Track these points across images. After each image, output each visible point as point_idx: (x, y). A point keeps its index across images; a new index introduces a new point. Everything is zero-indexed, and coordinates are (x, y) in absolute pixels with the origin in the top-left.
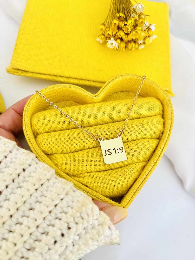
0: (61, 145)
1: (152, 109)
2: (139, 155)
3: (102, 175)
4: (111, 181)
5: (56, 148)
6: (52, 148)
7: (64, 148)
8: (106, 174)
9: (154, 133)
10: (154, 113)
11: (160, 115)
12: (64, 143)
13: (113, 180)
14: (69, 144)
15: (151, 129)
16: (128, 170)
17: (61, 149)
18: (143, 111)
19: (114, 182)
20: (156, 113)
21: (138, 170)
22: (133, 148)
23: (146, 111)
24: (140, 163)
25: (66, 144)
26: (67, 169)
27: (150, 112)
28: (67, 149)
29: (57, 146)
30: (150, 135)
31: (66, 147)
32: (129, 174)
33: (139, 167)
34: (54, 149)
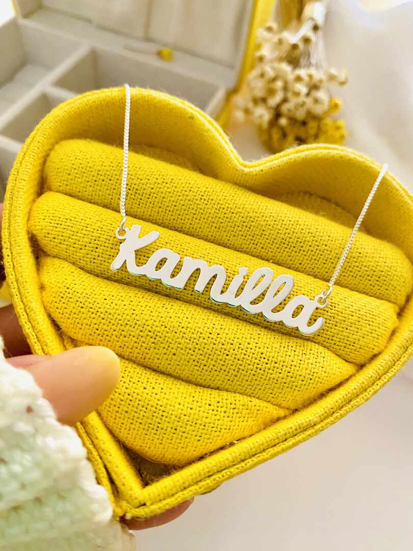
0: (84, 243)
1: (381, 277)
2: (275, 381)
3: (141, 380)
4: (153, 409)
5: (68, 243)
6: (56, 237)
7: (88, 254)
8: (154, 382)
9: (352, 344)
10: (380, 292)
11: (395, 303)
12: (93, 242)
13: (162, 408)
14: (104, 252)
15: (349, 328)
16: (220, 405)
17: (78, 254)
18: (353, 268)
19: (160, 416)
20: (387, 292)
21: (250, 419)
22: (269, 350)
23: (360, 274)
24: (265, 404)
25: (97, 246)
26: (61, 311)
27: (370, 283)
28: (94, 263)
29: (70, 240)
30: (337, 343)
31: (93, 253)
32: (217, 417)
33: (257, 414)
34: (61, 245)
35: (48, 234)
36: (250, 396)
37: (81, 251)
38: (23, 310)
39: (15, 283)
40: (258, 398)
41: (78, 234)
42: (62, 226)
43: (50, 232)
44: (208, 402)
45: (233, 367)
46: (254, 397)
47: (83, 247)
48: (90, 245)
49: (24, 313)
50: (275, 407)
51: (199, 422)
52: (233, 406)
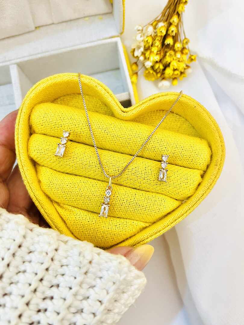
0: (54, 160)
1: (193, 160)
2: (143, 214)
3: (87, 218)
4: (93, 230)
5: (47, 161)
6: (42, 158)
7: (57, 165)
8: (92, 219)
9: (178, 193)
10: (193, 166)
11: (201, 170)
13: (97, 229)
15: (176, 187)
16: (120, 225)
18: (179, 157)
19: (96, 232)
20: (197, 166)
21: (133, 229)
22: (140, 201)
23: (183, 159)
24: (140, 223)
25: (60, 161)
26: (50, 192)
27: (188, 162)
28: (60, 168)
29: (48, 159)
30: (171, 193)
31: (59, 164)
32: (120, 231)
33: (136, 227)
34: (44, 162)
35: (38, 157)
36: (133, 220)
37: (53, 164)
38: (33, 195)
39: (28, 184)
40: (137, 220)
41: (51, 157)
42: (43, 154)
43: (39, 157)
44: (115, 225)
45: (125, 210)
46: (135, 220)
47: (54, 162)
48: (57, 161)
49: (34, 197)
50: (144, 223)
51: (112, 233)
52: (126, 225)
